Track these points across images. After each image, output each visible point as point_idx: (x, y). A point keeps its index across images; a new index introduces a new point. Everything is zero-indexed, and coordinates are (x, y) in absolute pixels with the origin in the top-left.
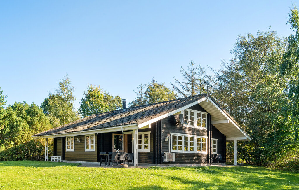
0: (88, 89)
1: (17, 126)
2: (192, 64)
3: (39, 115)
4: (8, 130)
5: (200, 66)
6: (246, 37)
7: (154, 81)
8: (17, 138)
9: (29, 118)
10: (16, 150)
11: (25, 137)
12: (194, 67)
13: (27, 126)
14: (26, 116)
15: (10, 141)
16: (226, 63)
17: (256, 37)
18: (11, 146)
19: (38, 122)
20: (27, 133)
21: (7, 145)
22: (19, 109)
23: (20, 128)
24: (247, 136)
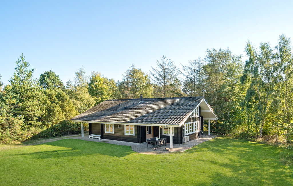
0: (92, 75)
1: (54, 110)
2: (164, 58)
3: (67, 100)
4: (47, 114)
5: (170, 60)
6: (212, 50)
7: (133, 66)
8: (54, 119)
9: (60, 102)
10: (54, 129)
11: (60, 118)
12: (165, 60)
13: (60, 110)
14: (57, 101)
15: (49, 122)
16: (192, 62)
17: (218, 51)
18: (50, 126)
19: (67, 106)
20: (61, 114)
21: (47, 125)
22: (48, 95)
23: (56, 112)
24: (217, 118)
